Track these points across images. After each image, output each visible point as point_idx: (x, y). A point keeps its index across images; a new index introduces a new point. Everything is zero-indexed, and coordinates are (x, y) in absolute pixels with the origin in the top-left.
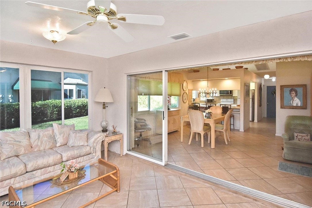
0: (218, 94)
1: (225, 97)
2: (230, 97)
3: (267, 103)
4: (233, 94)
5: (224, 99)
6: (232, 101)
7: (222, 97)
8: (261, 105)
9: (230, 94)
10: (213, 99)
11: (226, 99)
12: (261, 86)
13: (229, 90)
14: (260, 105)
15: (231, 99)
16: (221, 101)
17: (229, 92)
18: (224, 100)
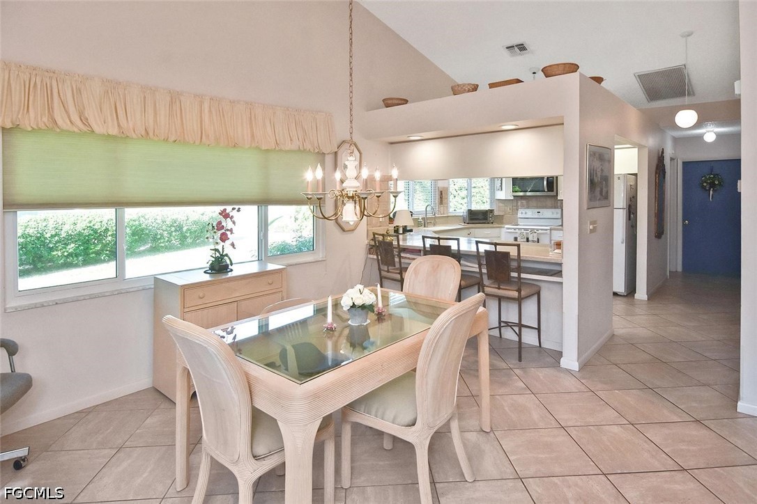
0: (505, 193)
1: (533, 203)
2: (549, 202)
3: (684, 221)
4: (560, 192)
5: (528, 208)
6: (555, 216)
7: (524, 202)
8: (662, 233)
9: (548, 191)
10: (491, 211)
11: (537, 207)
12: (661, 158)
13: (542, 178)
14: (658, 231)
15: (553, 210)
16: (520, 215)
17: (545, 183)
18: (530, 213)
